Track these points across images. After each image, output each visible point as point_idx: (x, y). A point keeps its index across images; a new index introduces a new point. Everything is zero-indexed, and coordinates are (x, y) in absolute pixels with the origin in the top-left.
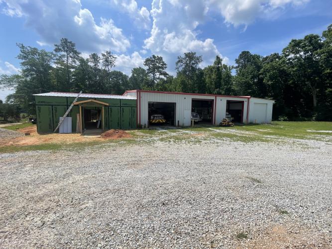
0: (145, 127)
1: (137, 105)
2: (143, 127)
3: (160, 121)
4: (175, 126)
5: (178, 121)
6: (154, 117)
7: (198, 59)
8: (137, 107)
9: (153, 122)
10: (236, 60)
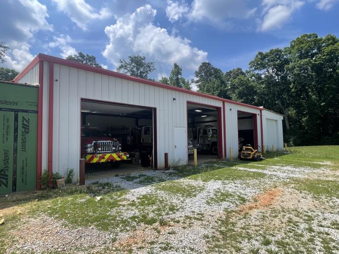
0: (69, 181)
1: (39, 105)
2: (61, 182)
3: (115, 155)
4: (156, 168)
5: (166, 155)
6: (96, 147)
7: (149, 67)
8: (38, 112)
9: (95, 160)
10: (196, 72)
